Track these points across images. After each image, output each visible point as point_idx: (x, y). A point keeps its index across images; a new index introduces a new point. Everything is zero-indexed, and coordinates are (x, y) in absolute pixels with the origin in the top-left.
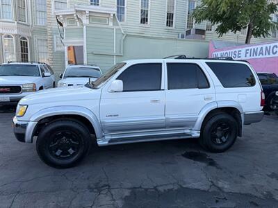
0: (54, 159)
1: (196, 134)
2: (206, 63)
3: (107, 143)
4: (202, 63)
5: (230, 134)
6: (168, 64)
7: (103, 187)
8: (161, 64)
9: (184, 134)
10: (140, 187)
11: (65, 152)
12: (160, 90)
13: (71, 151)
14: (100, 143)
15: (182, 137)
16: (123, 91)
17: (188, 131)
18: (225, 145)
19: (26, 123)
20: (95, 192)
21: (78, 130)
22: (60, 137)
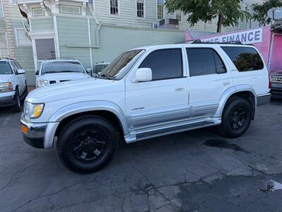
0: (80, 164)
1: (218, 121)
2: (221, 47)
3: (135, 139)
4: (217, 48)
5: (246, 118)
6: (187, 49)
7: (146, 187)
8: (180, 49)
9: (206, 122)
10: (186, 182)
11: (91, 154)
12: (182, 77)
13: (97, 152)
14: (128, 140)
15: (206, 126)
16: (152, 80)
17: (209, 119)
18: (242, 130)
19: (45, 124)
20: (142, 194)
21: (104, 127)
22: (85, 137)
